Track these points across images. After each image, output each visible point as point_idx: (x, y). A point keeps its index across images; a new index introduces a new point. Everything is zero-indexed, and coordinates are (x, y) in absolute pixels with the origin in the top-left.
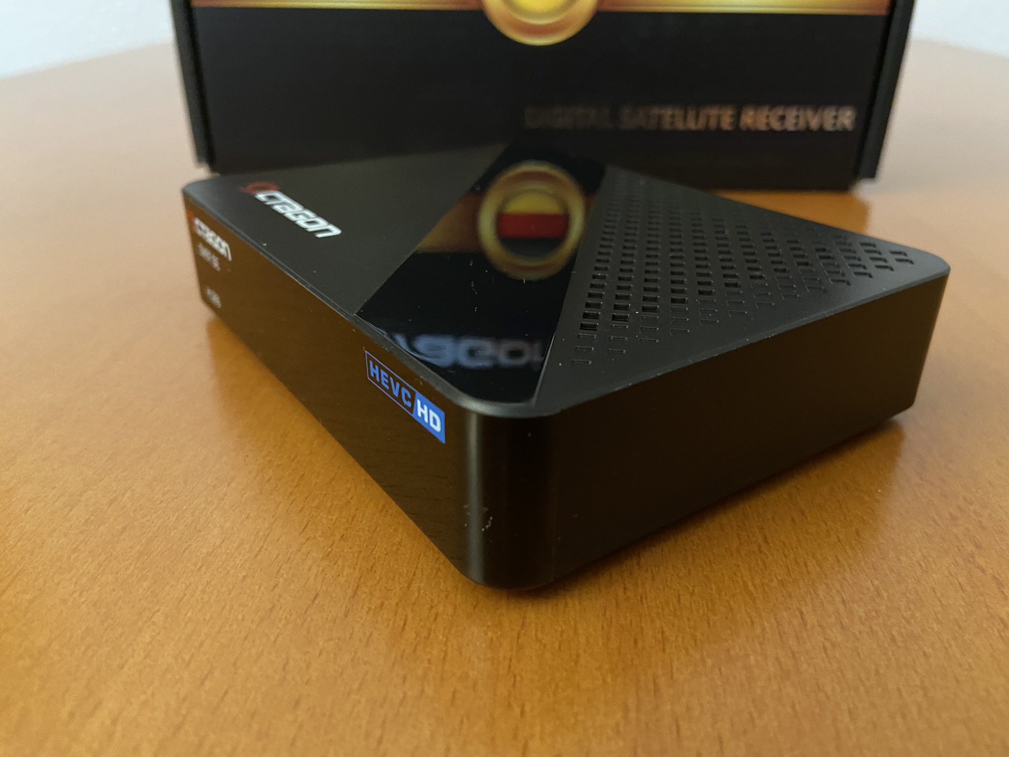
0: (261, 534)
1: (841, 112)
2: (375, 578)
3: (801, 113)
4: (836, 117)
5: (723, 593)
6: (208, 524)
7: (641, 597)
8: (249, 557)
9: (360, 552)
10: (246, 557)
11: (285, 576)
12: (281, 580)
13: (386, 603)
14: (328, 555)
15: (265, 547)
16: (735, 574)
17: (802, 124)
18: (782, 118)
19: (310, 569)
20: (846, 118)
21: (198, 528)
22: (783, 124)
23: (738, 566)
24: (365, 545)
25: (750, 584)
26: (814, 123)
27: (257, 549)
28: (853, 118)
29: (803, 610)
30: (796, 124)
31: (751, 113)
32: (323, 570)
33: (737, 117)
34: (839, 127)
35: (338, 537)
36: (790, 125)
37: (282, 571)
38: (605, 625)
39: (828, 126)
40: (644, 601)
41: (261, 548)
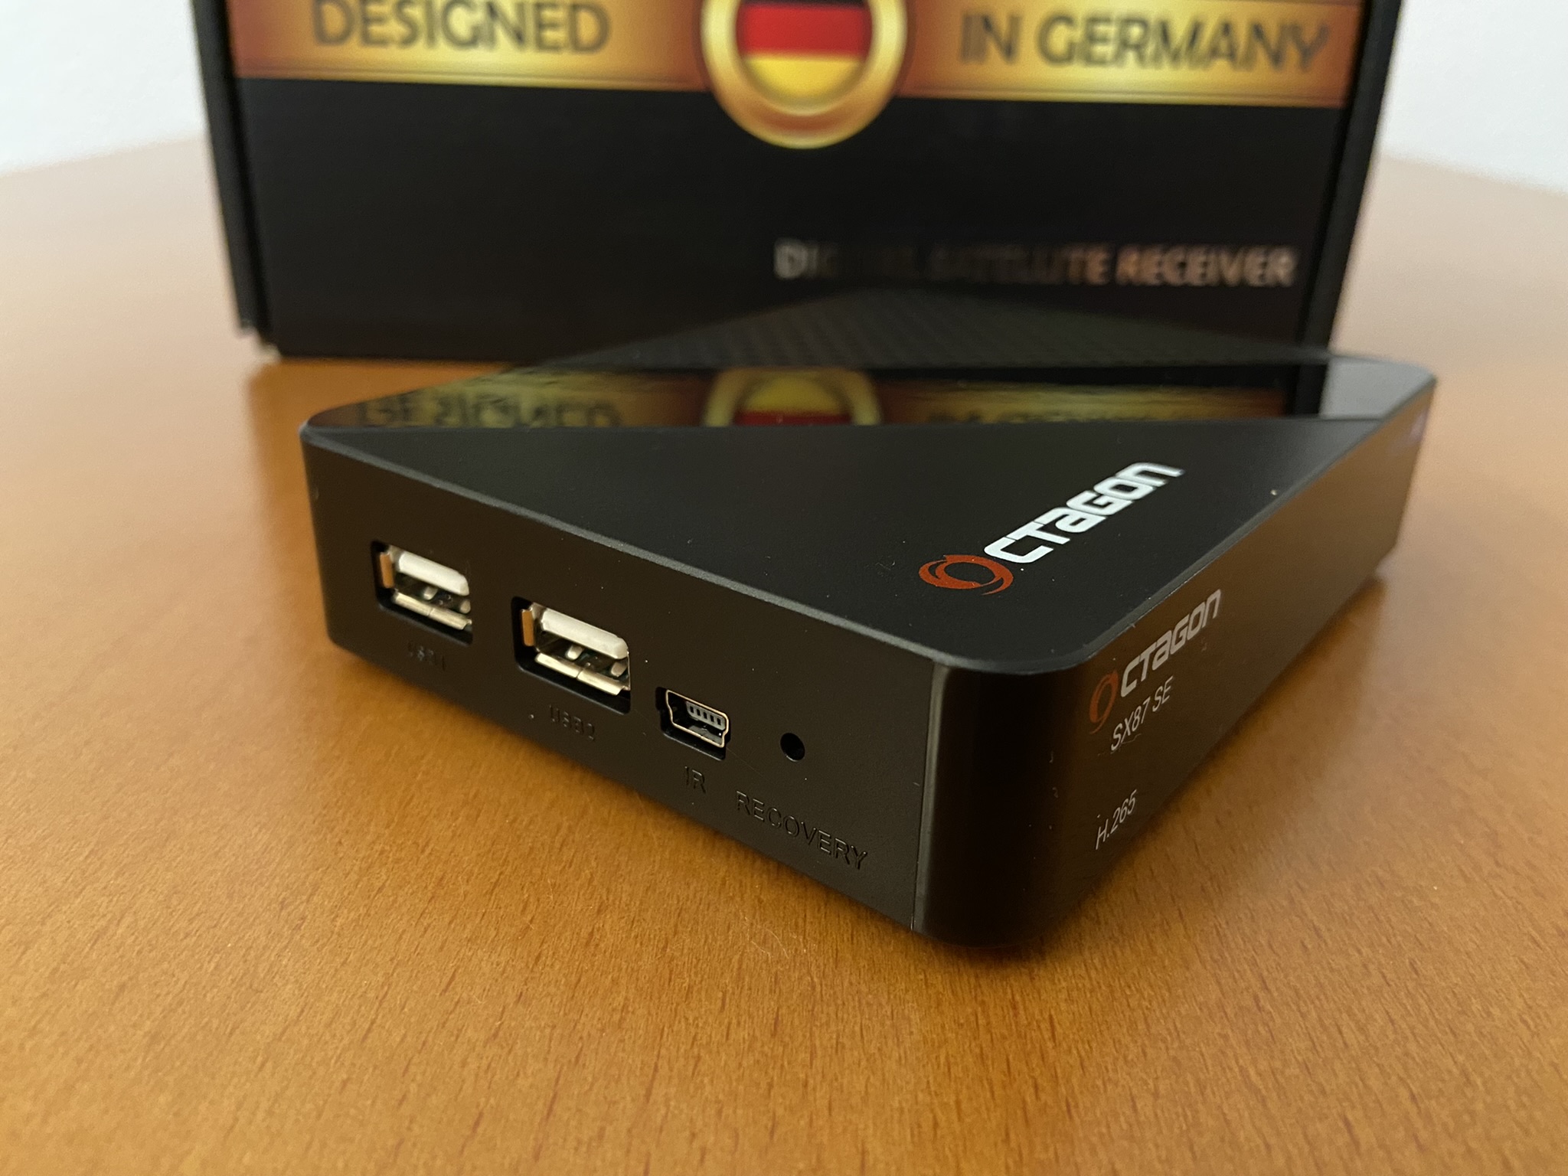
0: (371, 995)
1: (1271, 258)
2: (585, 1079)
3: (1212, 257)
4: (1265, 265)
5: (1208, 1091)
6: (274, 977)
7: (1068, 1105)
8: (351, 1042)
9: (554, 1027)
10: (346, 1041)
11: (419, 1078)
12: (413, 1087)
13: (609, 1130)
14: (495, 1035)
15: (378, 1021)
16: (1223, 1053)
17: (1212, 275)
18: (1183, 265)
19: (464, 1064)
20: (1281, 266)
21: (255, 985)
22: (1182, 275)
23: (1226, 1037)
24: (562, 1013)
25: (1252, 1072)
26: (1232, 273)
27: (366, 1026)
28: (1292, 267)
29: (1350, 1118)
30: (1204, 275)
31: (1134, 257)
32: (489, 1066)
33: (1112, 264)
34: (1269, 280)
35: (511, 999)
36: (1194, 275)
37: (413, 1069)
38: (1011, 1162)
39: (1254, 279)
40: (1073, 1111)
41: (373, 1022)
